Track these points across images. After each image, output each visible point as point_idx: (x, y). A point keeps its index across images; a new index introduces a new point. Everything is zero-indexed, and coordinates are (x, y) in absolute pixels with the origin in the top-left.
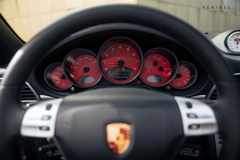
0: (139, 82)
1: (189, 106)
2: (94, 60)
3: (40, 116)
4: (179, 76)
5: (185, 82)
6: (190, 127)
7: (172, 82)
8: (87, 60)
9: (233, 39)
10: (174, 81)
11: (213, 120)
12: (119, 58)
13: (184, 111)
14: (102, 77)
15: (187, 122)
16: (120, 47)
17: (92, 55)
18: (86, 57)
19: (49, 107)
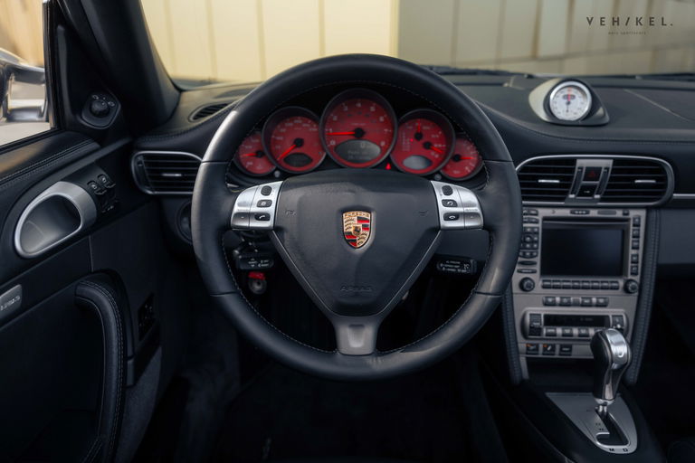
0: (388, 167)
1: (448, 191)
2: (312, 126)
3: (256, 201)
4: (457, 158)
5: (467, 168)
6: (447, 217)
7: (444, 168)
8: (299, 125)
9: (561, 95)
10: (449, 167)
11: (477, 209)
12: (356, 124)
13: (440, 197)
14: (327, 156)
15: (443, 210)
16: (359, 105)
17: (309, 117)
18: (298, 121)
19: (267, 191)
